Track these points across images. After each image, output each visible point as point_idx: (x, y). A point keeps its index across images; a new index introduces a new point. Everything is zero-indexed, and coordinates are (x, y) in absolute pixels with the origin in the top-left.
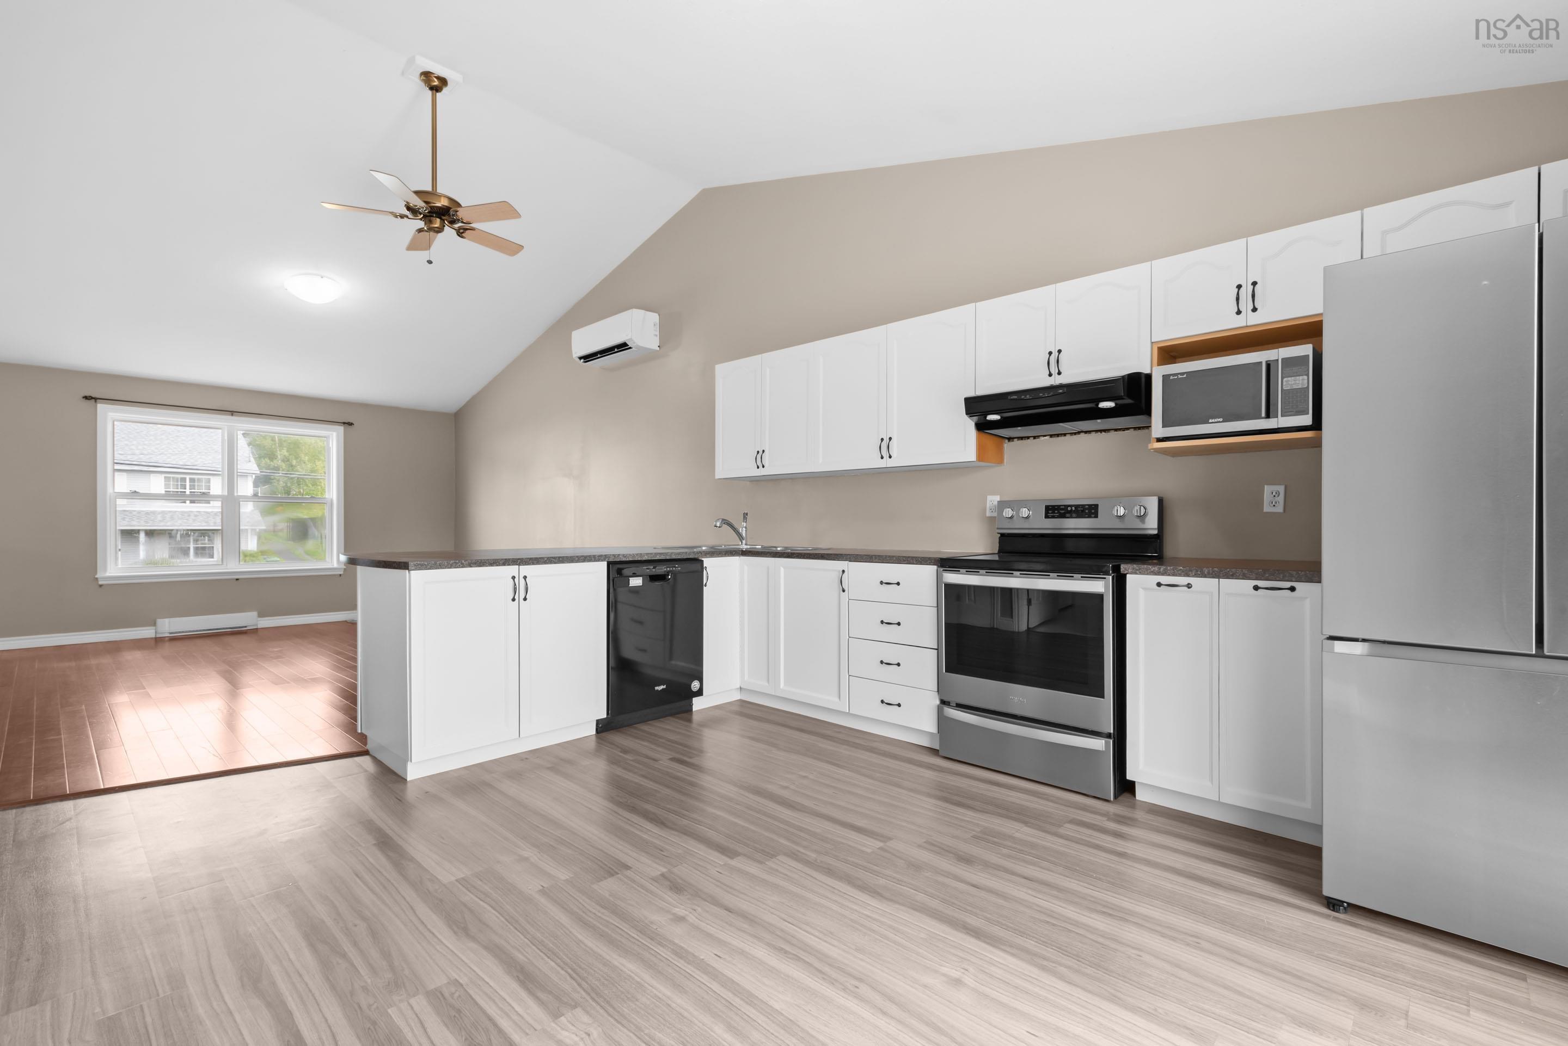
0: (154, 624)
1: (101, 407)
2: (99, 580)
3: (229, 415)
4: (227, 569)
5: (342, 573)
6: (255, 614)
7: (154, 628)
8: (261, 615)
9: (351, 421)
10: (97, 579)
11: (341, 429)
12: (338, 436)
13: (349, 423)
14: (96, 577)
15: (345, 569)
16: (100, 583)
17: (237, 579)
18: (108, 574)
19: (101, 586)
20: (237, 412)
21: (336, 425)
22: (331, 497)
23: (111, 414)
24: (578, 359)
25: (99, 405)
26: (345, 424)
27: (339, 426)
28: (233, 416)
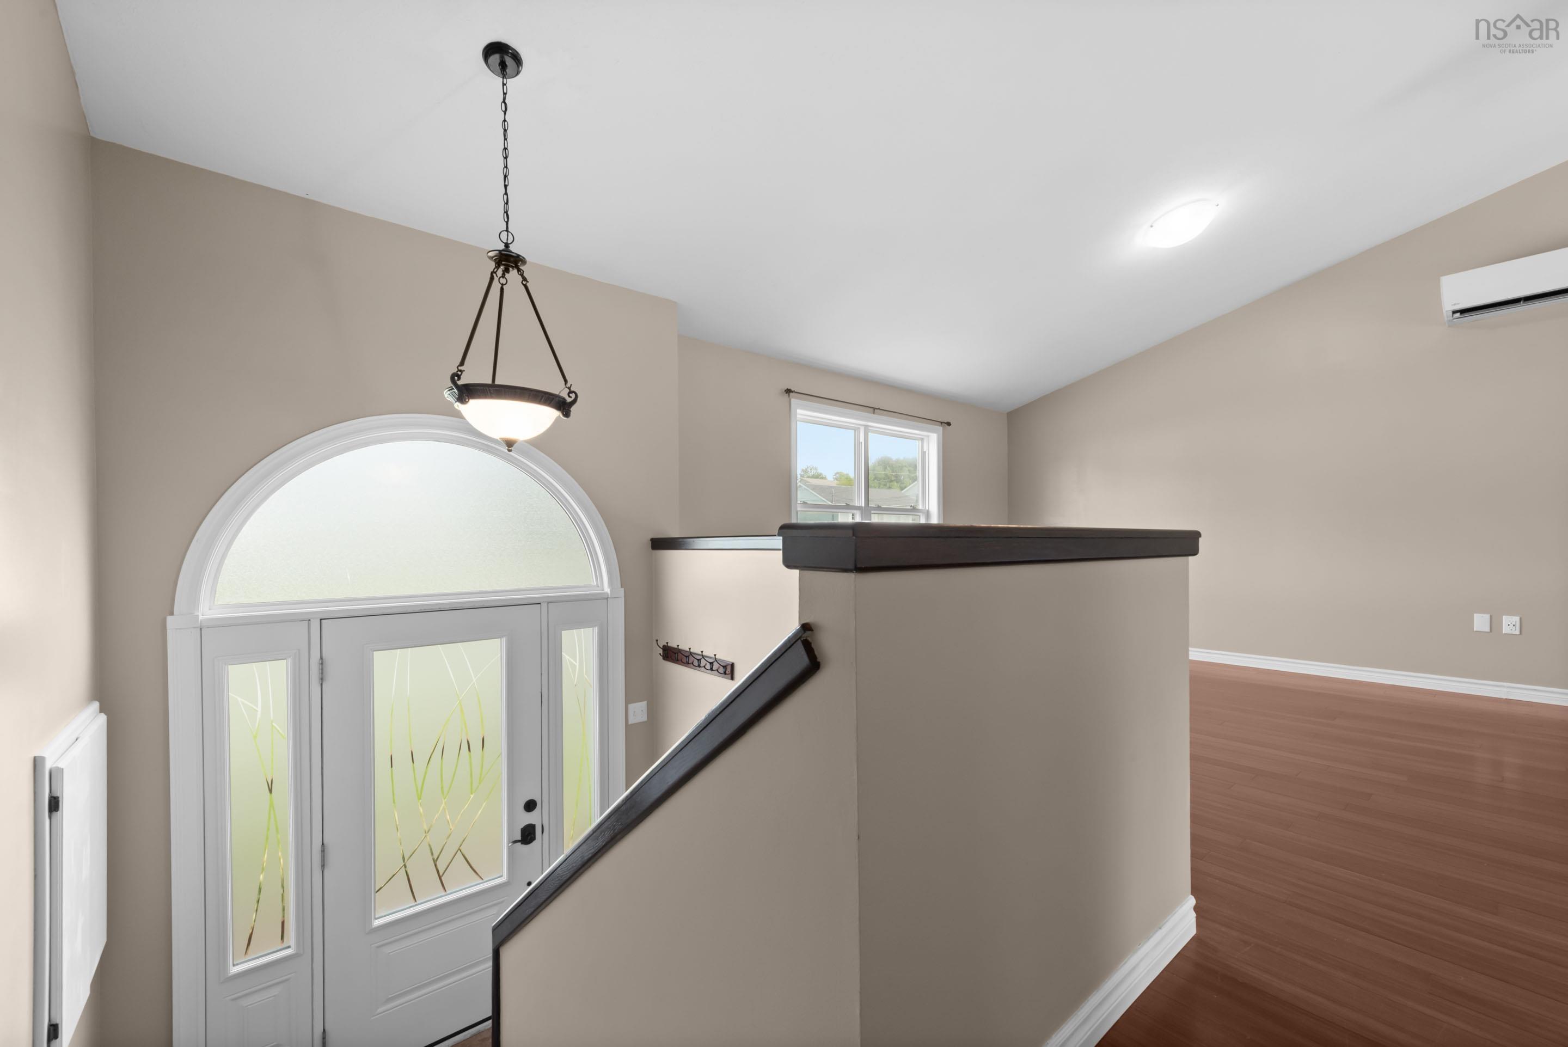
3: (872, 413)
12: (937, 437)
20: (877, 409)
21: (938, 425)
22: (927, 508)
23: (799, 411)
24: (1451, 313)
25: (793, 400)
26: (943, 424)
27: (940, 426)
28: (874, 413)
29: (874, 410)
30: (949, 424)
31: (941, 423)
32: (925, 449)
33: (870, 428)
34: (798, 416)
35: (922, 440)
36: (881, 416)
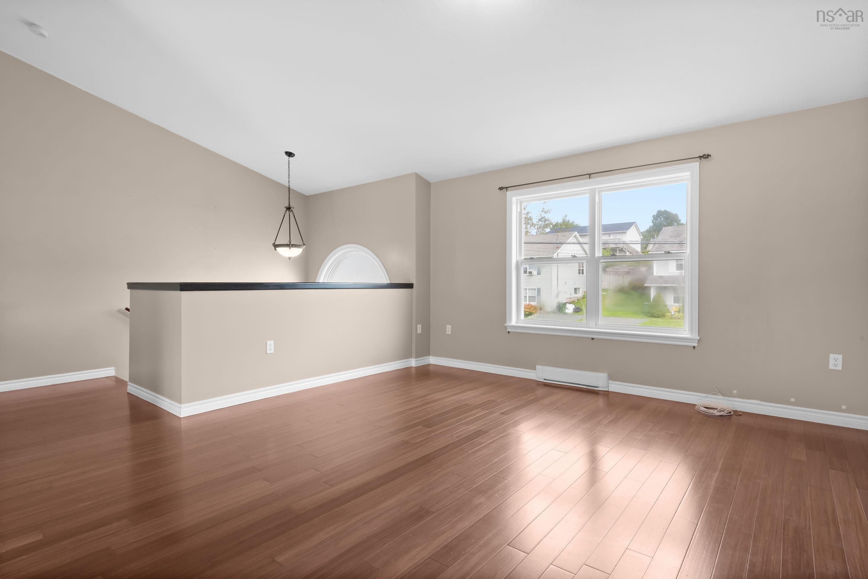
2: (507, 328)
3: (586, 179)
4: (589, 328)
5: (696, 345)
6: (607, 376)
7: (535, 372)
8: (612, 377)
9: (706, 153)
11: (696, 165)
12: (693, 175)
13: (705, 155)
14: (505, 325)
15: (698, 340)
16: (509, 330)
17: (593, 339)
18: (512, 324)
19: (509, 332)
20: (593, 174)
21: (694, 162)
25: (508, 193)
26: (701, 158)
27: (697, 162)
28: (591, 178)
34: (514, 201)
36: (598, 178)
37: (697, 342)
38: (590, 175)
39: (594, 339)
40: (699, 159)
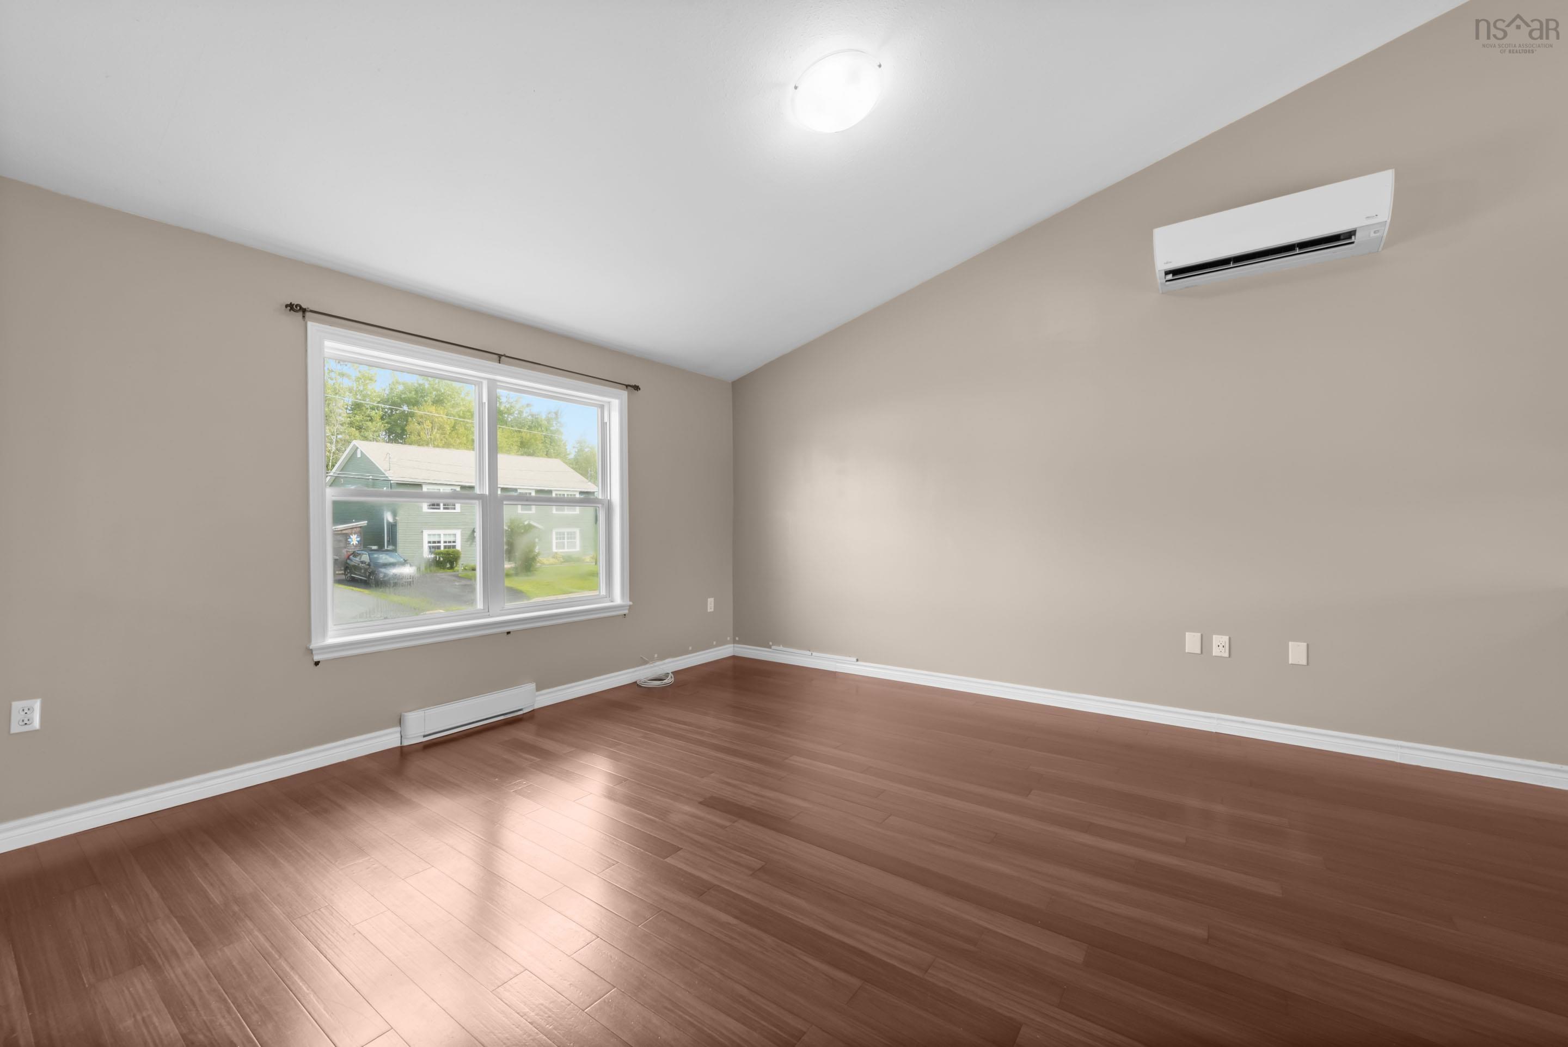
0: (400, 722)
1: (314, 327)
2: (314, 652)
3: (494, 361)
5: (626, 612)
6: (532, 686)
7: (398, 729)
8: (539, 686)
10: (311, 650)
11: (624, 394)
12: (621, 405)
13: (633, 385)
14: (310, 647)
15: (630, 606)
16: (316, 658)
17: (508, 633)
18: (330, 641)
19: (317, 663)
20: (502, 355)
21: (622, 389)
22: (609, 498)
23: (327, 343)
24: (1164, 274)
25: (310, 324)
26: (629, 387)
27: (625, 390)
28: (500, 363)
29: (500, 357)
30: (637, 388)
31: (627, 386)
32: (606, 420)
33: (499, 384)
34: (326, 350)
35: (602, 407)
36: (513, 368)
37: (628, 608)
38: (500, 358)
39: (511, 633)
40: (625, 387)
